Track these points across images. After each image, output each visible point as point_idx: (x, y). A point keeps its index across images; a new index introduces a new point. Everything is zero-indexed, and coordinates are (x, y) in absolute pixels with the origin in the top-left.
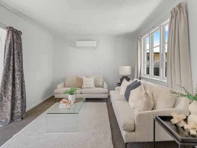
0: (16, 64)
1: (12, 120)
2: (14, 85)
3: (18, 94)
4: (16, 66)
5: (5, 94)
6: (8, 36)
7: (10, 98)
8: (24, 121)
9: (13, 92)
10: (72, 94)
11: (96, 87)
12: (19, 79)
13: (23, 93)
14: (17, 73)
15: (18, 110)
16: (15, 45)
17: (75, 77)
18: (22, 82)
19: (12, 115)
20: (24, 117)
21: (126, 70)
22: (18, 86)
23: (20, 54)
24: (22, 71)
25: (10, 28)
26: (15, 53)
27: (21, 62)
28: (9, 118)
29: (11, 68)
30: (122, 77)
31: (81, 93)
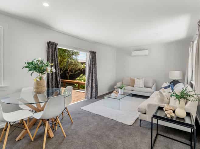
0: (93, 69)
1: (91, 98)
2: (92, 80)
3: (94, 85)
4: (93, 71)
5: (88, 84)
6: (90, 55)
7: (90, 86)
8: (96, 100)
9: (92, 83)
10: (121, 89)
11: (145, 87)
12: (95, 77)
13: (96, 85)
14: (93, 74)
15: (94, 93)
16: (93, 60)
17: (130, 78)
18: (96, 79)
19: (91, 95)
20: (96, 98)
21: (176, 75)
22: (94, 81)
23: (95, 64)
24: (96, 73)
25: (91, 51)
26: (93, 64)
27: (96, 68)
28: (90, 96)
29: (91, 71)
30: (172, 81)
31: (132, 90)
